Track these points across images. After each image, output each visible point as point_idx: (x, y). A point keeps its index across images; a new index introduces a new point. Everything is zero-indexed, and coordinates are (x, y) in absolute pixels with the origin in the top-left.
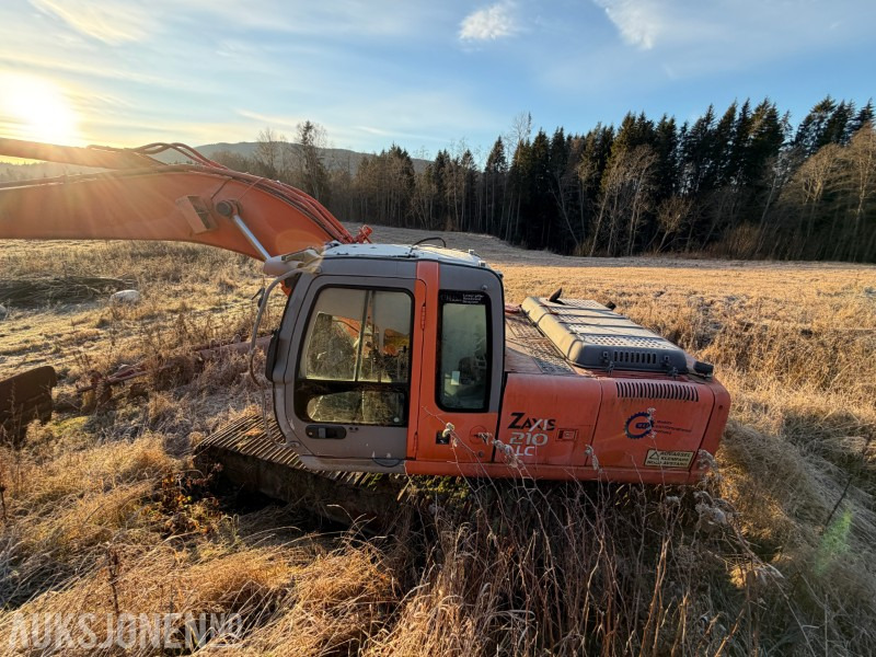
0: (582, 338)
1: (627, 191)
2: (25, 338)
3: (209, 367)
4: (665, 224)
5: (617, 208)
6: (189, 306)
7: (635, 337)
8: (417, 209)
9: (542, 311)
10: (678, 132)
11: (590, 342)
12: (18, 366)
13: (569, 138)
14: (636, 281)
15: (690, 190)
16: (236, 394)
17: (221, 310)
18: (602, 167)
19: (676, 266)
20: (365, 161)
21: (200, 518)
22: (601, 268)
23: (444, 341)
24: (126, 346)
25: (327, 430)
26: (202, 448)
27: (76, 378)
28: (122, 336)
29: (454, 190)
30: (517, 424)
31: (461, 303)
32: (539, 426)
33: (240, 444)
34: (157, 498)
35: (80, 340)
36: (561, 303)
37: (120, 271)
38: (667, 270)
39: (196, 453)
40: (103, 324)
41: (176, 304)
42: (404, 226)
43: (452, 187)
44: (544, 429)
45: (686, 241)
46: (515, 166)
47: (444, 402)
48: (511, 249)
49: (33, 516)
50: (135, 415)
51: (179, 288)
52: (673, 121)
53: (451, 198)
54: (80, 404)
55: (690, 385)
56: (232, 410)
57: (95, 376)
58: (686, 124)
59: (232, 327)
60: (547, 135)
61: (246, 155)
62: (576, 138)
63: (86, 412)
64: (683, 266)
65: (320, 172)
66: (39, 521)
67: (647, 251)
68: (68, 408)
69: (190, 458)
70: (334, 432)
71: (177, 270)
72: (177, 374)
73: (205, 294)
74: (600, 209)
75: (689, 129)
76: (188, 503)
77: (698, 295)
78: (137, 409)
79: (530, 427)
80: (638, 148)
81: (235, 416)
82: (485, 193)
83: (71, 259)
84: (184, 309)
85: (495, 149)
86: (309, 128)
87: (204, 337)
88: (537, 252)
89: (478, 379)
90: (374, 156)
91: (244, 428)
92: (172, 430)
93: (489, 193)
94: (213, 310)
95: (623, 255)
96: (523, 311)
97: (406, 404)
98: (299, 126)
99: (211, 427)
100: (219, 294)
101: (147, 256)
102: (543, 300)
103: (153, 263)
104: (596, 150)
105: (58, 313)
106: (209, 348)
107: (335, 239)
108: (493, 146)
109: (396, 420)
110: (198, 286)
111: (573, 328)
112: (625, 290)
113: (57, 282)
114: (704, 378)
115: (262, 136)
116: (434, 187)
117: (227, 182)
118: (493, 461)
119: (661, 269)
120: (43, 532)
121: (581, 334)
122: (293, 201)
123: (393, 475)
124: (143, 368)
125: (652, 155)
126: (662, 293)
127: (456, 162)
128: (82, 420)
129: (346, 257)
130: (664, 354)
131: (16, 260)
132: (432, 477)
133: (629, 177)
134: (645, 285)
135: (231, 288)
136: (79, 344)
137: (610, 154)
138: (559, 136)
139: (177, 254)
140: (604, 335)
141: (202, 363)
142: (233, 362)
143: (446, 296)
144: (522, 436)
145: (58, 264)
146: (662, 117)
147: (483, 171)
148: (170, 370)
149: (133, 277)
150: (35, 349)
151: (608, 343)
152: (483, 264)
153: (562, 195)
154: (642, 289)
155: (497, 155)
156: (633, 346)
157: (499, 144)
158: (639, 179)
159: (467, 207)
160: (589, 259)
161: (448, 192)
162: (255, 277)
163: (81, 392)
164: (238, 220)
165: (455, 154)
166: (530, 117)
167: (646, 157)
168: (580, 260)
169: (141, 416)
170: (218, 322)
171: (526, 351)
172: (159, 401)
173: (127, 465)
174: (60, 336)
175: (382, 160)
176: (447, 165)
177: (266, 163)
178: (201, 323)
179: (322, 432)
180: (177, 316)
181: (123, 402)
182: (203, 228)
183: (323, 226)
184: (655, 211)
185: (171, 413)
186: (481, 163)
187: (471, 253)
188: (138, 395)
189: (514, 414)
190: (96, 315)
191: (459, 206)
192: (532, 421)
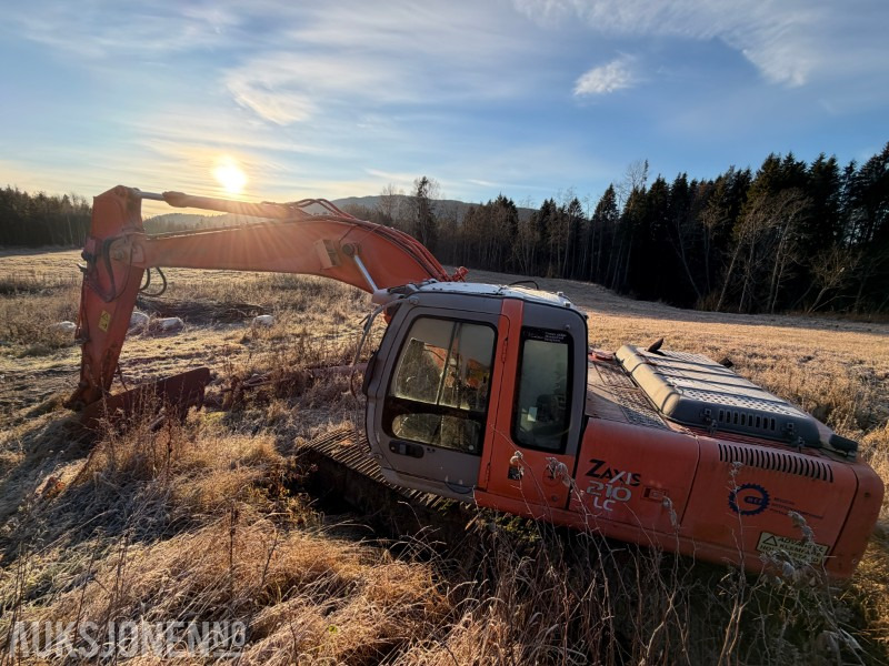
0: (680, 392)
1: (768, 240)
2: (193, 346)
3: (318, 383)
4: (822, 278)
5: (754, 258)
6: (308, 332)
7: (750, 398)
8: (518, 254)
9: (637, 361)
10: (842, 173)
11: (688, 396)
12: (185, 367)
13: (694, 183)
14: (772, 342)
15: (859, 239)
16: (335, 411)
17: (333, 338)
18: (734, 213)
19: (837, 328)
20: (473, 210)
21: (294, 509)
22: (726, 325)
23: (523, 377)
24: (258, 361)
25: (408, 447)
26: (304, 449)
27: (222, 381)
28: (257, 352)
29: (559, 237)
30: (596, 473)
31: (543, 340)
32: (621, 479)
33: (333, 452)
34: (265, 486)
35: (228, 352)
36: (661, 354)
37: (263, 301)
38: (823, 332)
39: (298, 454)
40: (245, 341)
41: (299, 330)
42: (503, 271)
43: (556, 235)
44: (628, 482)
45: (854, 300)
46: (627, 212)
47: (519, 437)
48: (618, 299)
49: (183, 477)
50: (258, 416)
51: (303, 316)
52: (833, 161)
53: (555, 245)
54: (221, 401)
55: (822, 461)
56: (331, 423)
57: (235, 380)
58: (852, 164)
59: (340, 353)
60: (666, 181)
61: (370, 207)
62: (702, 183)
63: (225, 409)
64: (848, 329)
65: (430, 220)
66: (187, 481)
67: (796, 309)
68: (213, 404)
69: (293, 457)
70: (414, 451)
71: (304, 301)
72: (292, 386)
73: (322, 323)
74: (731, 259)
75: (858, 168)
76: (287, 495)
77: (866, 366)
78: (260, 412)
79: (611, 477)
80: (783, 193)
81: (332, 428)
82: (591, 240)
83: (231, 288)
84: (304, 334)
85: (605, 197)
86: (424, 182)
87: (317, 359)
88: (649, 304)
89: (557, 419)
90: (481, 205)
91: (338, 437)
92: (283, 433)
93: (596, 241)
94: (327, 337)
95: (761, 312)
96: (617, 360)
97: (481, 433)
98: (416, 181)
99: (312, 435)
100: (332, 324)
101: (283, 288)
102: (641, 350)
103: (286, 295)
104: (727, 195)
105: (217, 329)
106: (320, 368)
107: (433, 277)
108: (603, 194)
109: (471, 448)
110: (317, 316)
111: (671, 380)
112: (757, 350)
113: (219, 306)
114: (845, 457)
115: (385, 191)
116: (537, 235)
117: (353, 228)
118: (567, 508)
119: (813, 331)
120: (187, 491)
121: (679, 387)
122: (403, 244)
123: (464, 505)
124: (269, 378)
125: (802, 199)
126: (810, 358)
127: (562, 210)
128: (221, 414)
129: (441, 292)
130: (787, 420)
131: (195, 287)
132: (502, 514)
133: (770, 224)
134: (785, 347)
135: (343, 319)
136: (227, 355)
137: (745, 200)
138: (681, 182)
139: (305, 288)
140: (708, 392)
141: (312, 380)
142: (336, 382)
143: (528, 333)
144: (601, 487)
145: (222, 291)
146: (818, 157)
147: (591, 218)
148: (288, 382)
149: (270, 305)
150: (198, 355)
151: (712, 400)
152: (568, 305)
153: (682, 243)
154: (781, 352)
155: (608, 201)
156: (744, 406)
157: (610, 193)
158: (784, 226)
159: (570, 253)
160: (714, 314)
161: (552, 240)
162: (363, 311)
163: (224, 391)
164: (357, 259)
165: (561, 203)
166: (647, 166)
167: (795, 203)
168: (703, 314)
169: (262, 418)
170: (330, 347)
171: (615, 399)
172: (276, 407)
173: (248, 452)
174: (215, 347)
175: (488, 209)
176: (552, 214)
177: (385, 213)
178: (316, 346)
179: (403, 449)
180: (298, 340)
181: (250, 404)
182: (329, 264)
183: (424, 265)
184: (807, 262)
185: (285, 418)
186: (588, 210)
187: (560, 295)
188: (262, 400)
189: (593, 461)
190: (241, 333)
191: (562, 253)
192: (613, 473)
